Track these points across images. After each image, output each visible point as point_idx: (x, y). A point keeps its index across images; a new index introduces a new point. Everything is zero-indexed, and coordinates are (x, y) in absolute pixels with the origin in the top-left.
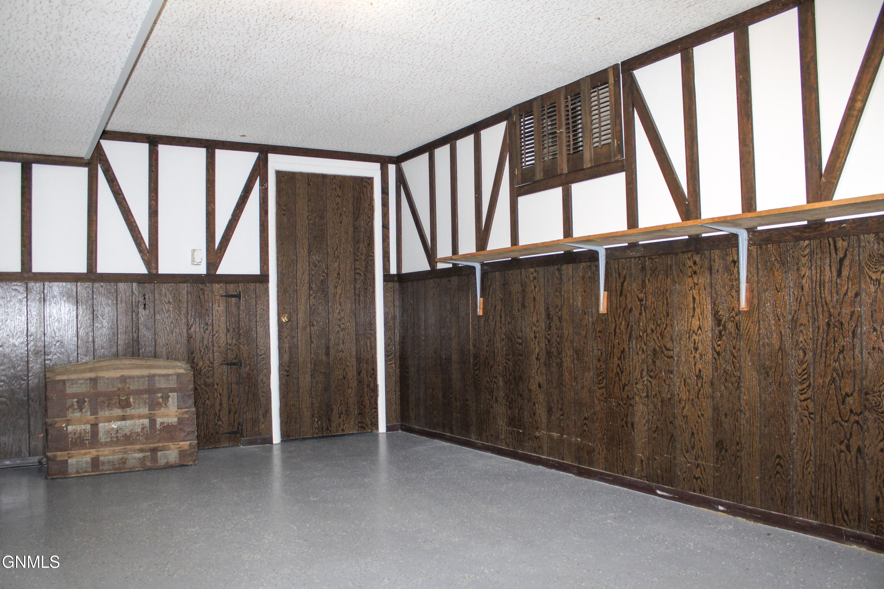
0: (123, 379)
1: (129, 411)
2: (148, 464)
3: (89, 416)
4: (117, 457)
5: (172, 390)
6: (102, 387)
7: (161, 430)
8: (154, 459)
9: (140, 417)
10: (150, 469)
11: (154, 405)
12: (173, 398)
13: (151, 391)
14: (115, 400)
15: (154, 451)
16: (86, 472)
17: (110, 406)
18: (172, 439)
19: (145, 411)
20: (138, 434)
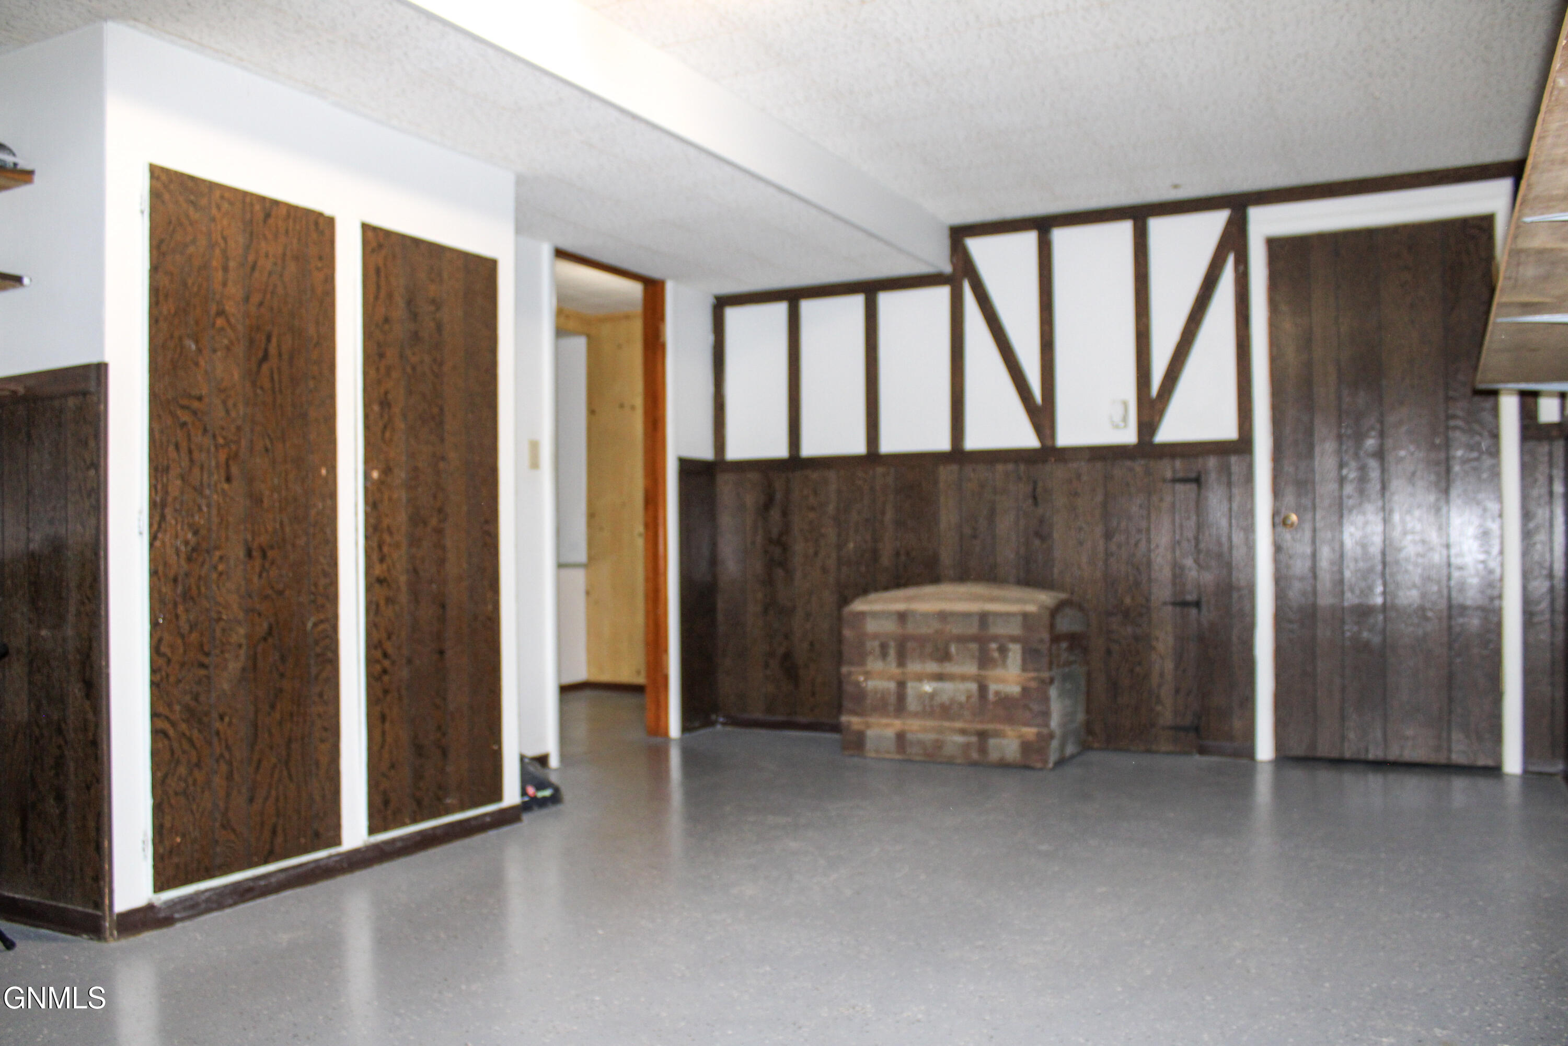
0: (943, 616)
1: (950, 668)
2: (975, 755)
3: (892, 668)
4: (931, 736)
5: (1014, 639)
6: (911, 628)
7: (996, 703)
8: (983, 750)
9: (964, 678)
10: (974, 764)
11: (985, 661)
12: (1015, 652)
13: (982, 640)
14: (929, 649)
15: (983, 735)
16: (888, 752)
17: (922, 657)
18: (1010, 720)
19: (971, 669)
20: (961, 706)
